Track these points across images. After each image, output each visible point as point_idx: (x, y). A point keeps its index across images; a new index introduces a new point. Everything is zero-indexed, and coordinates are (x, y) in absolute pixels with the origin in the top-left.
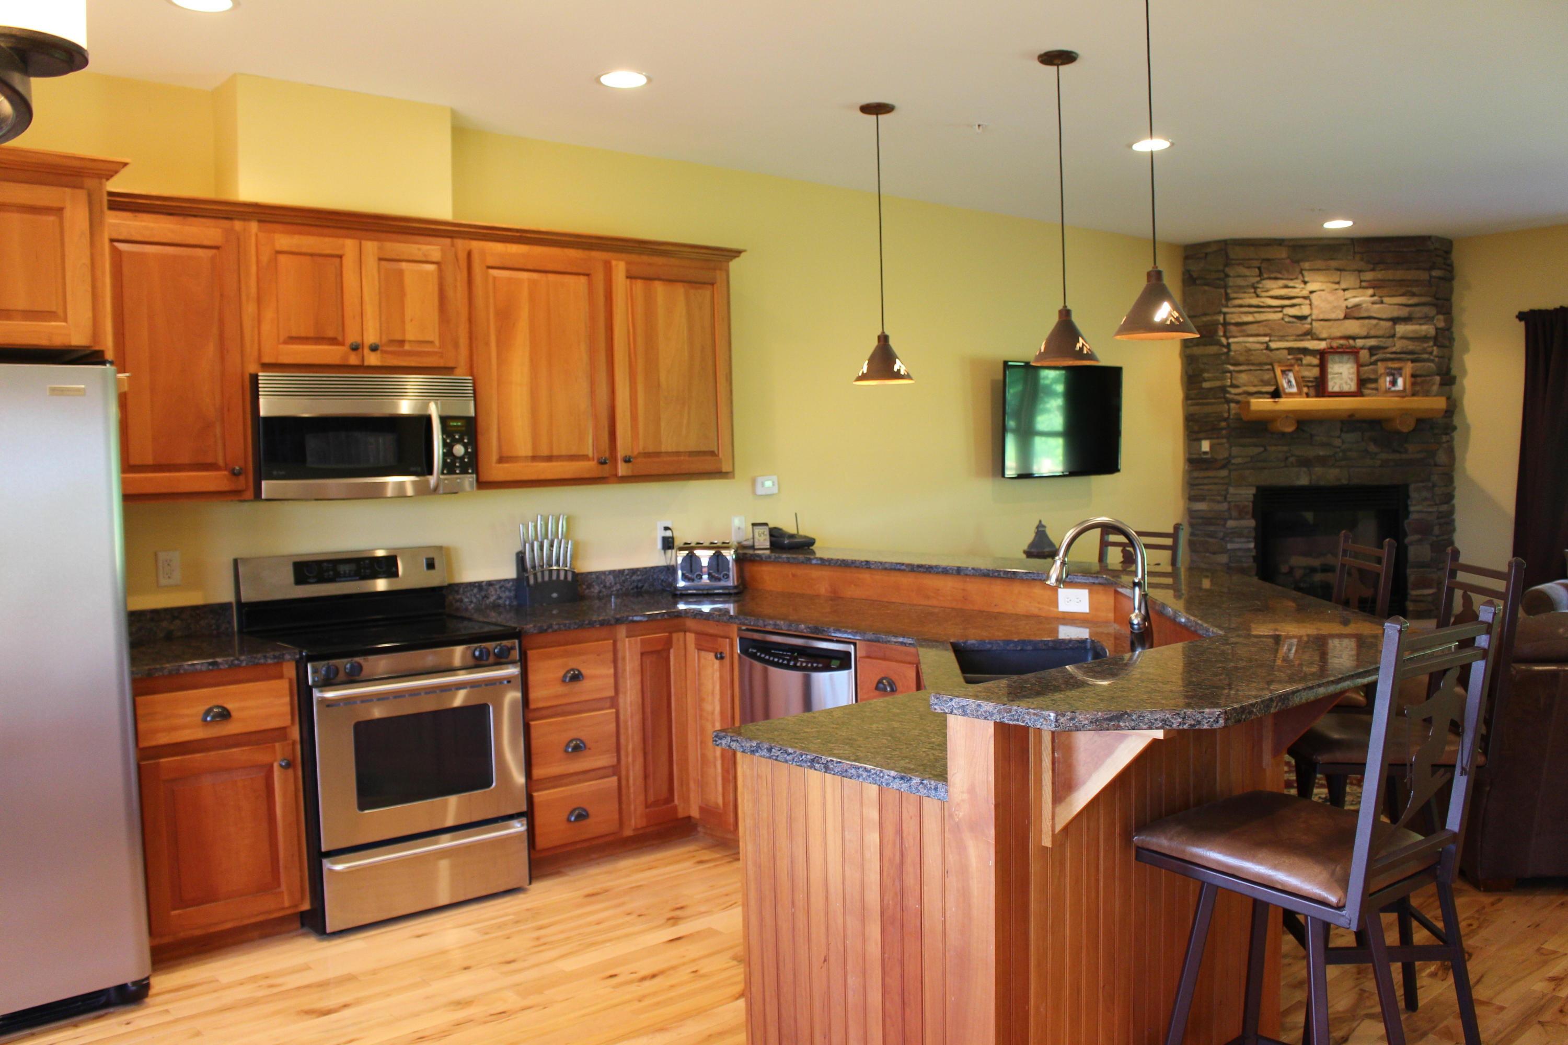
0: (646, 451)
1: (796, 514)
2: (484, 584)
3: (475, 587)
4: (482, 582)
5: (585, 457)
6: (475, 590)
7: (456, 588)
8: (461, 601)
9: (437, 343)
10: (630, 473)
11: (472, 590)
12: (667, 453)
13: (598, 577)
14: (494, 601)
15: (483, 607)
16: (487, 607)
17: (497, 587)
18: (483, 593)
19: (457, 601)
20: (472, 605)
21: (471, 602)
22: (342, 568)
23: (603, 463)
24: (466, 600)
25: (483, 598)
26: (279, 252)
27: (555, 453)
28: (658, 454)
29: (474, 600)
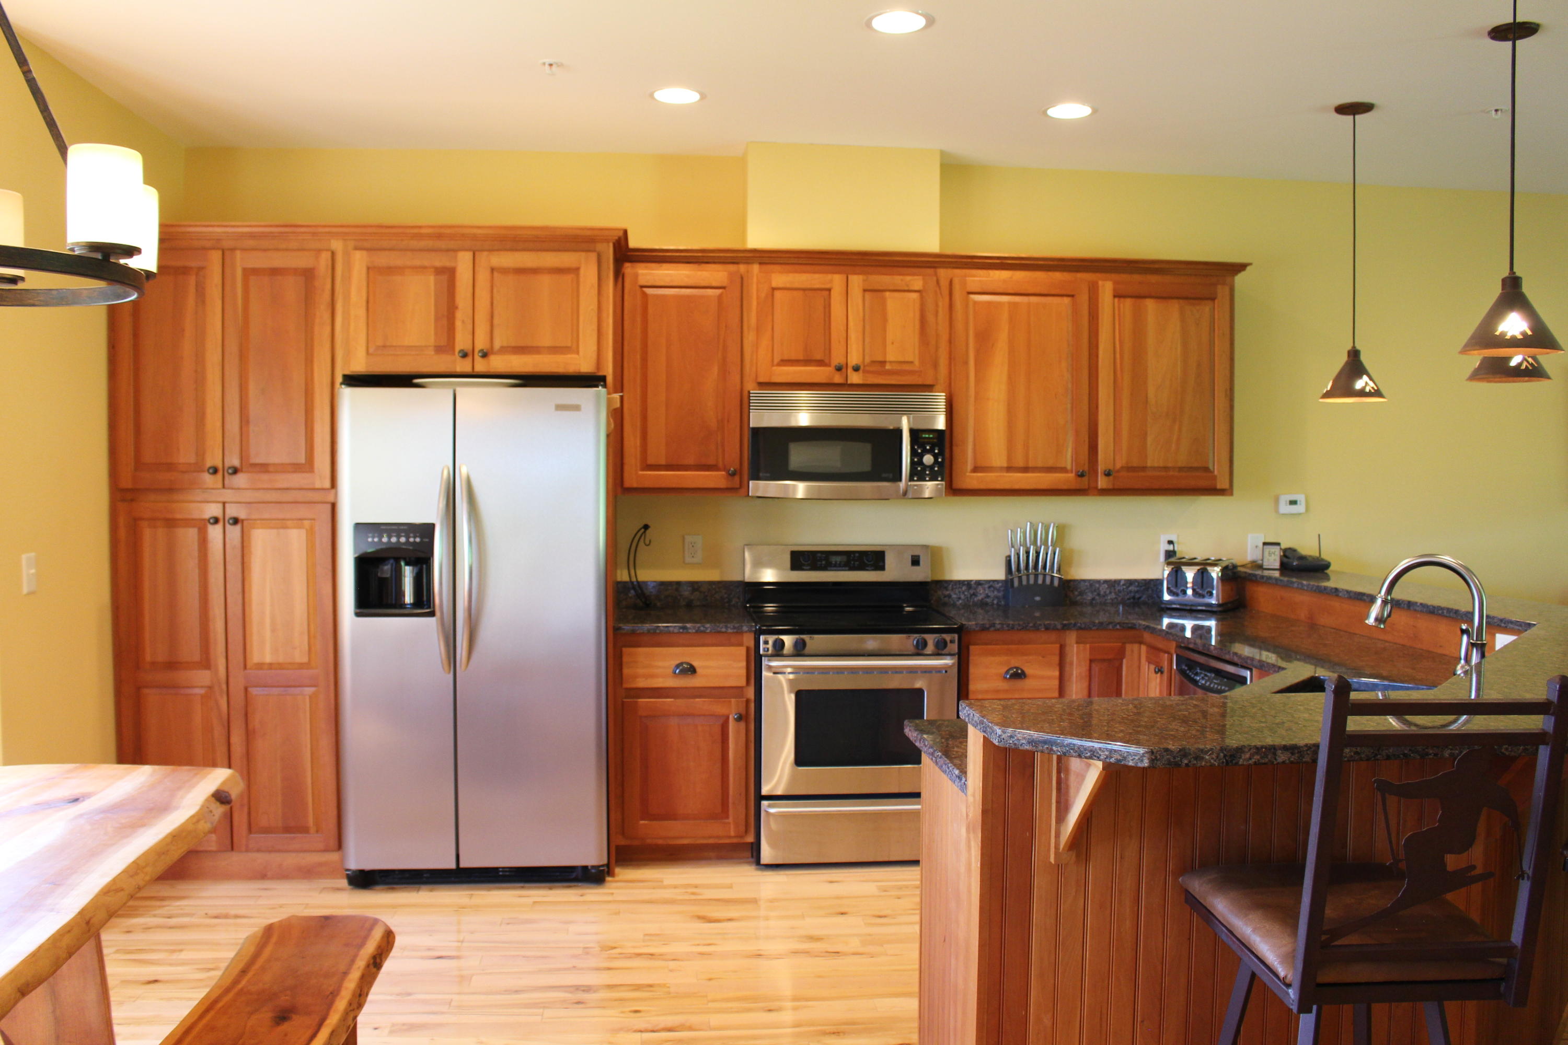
0: (1130, 465)
1: (1319, 535)
2: (972, 583)
3: (964, 585)
4: (971, 581)
5: (1063, 470)
6: (964, 588)
7: (946, 585)
8: (949, 596)
9: (917, 363)
10: (1111, 487)
11: (961, 588)
12: (1154, 468)
13: (1091, 585)
14: (982, 599)
15: (971, 603)
16: (975, 604)
17: (987, 586)
18: (972, 591)
19: (945, 596)
20: (960, 602)
21: (960, 598)
22: (834, 559)
23: (1081, 475)
24: (954, 596)
25: (971, 596)
26: (774, 289)
27: (1031, 465)
28: (1144, 468)
29: (962, 597)
